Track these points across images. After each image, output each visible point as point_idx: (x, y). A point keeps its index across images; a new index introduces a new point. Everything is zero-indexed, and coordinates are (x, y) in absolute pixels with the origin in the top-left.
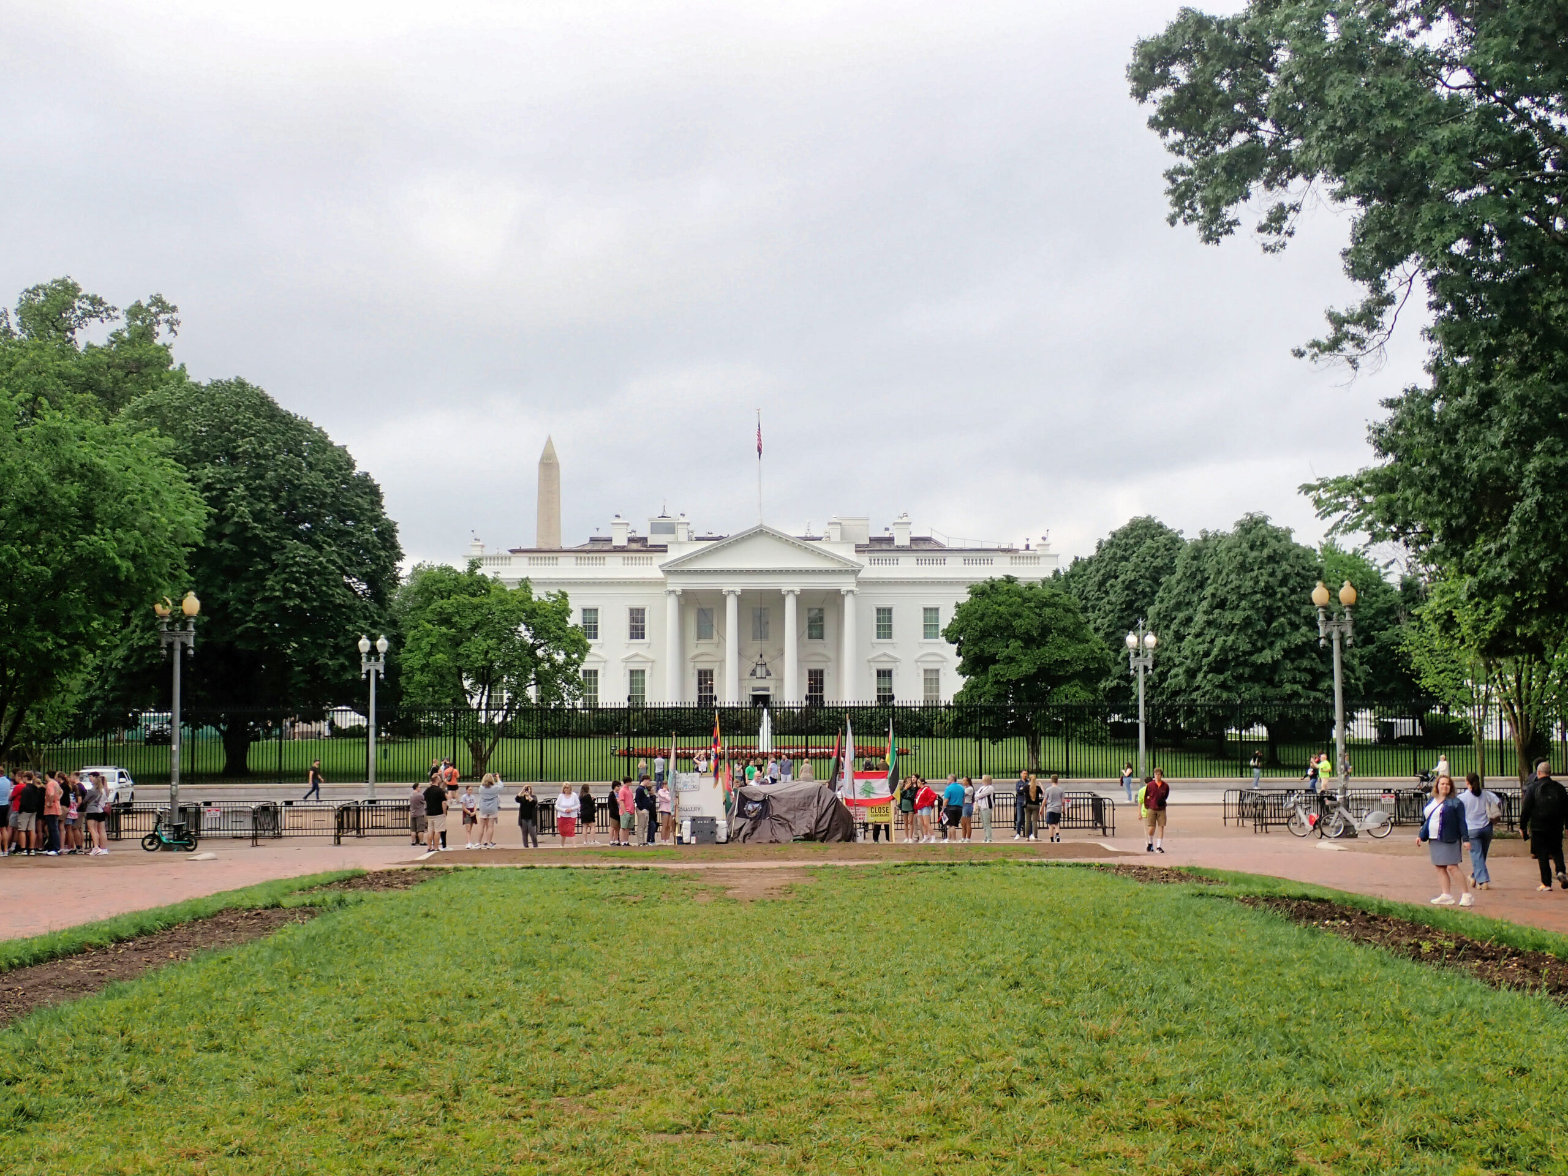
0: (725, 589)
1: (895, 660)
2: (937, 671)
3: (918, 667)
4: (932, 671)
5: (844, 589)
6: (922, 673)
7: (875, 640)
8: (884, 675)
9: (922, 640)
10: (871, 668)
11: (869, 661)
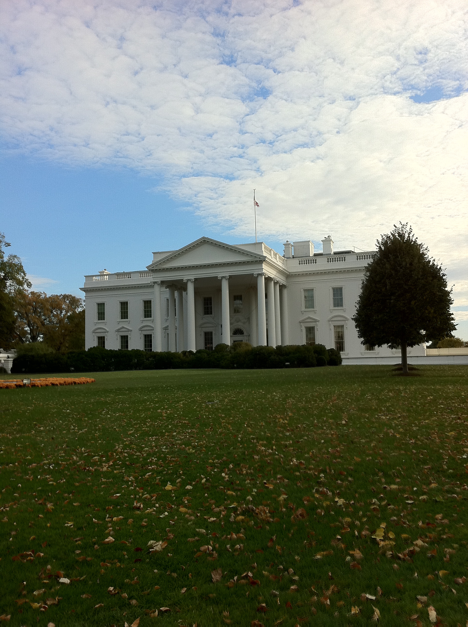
0: (185, 278)
1: (316, 321)
2: (342, 326)
3: (330, 325)
4: (339, 326)
5: (256, 273)
6: (332, 328)
7: (303, 309)
8: (310, 331)
9: (332, 307)
10: (301, 326)
11: (300, 322)
